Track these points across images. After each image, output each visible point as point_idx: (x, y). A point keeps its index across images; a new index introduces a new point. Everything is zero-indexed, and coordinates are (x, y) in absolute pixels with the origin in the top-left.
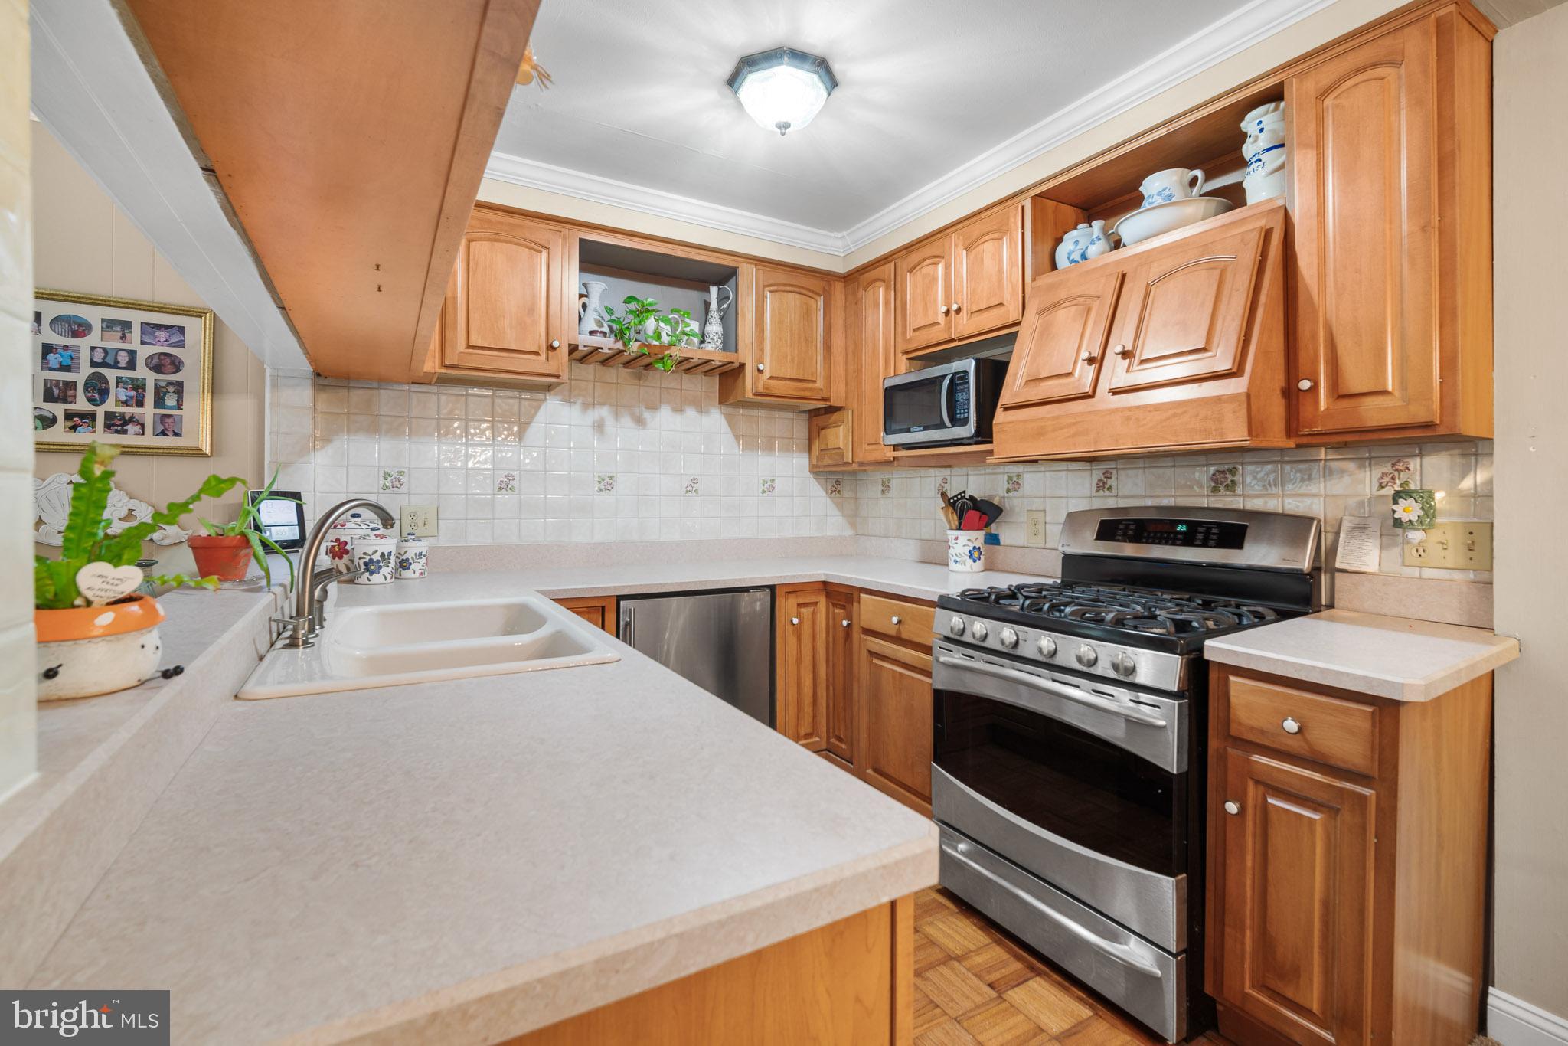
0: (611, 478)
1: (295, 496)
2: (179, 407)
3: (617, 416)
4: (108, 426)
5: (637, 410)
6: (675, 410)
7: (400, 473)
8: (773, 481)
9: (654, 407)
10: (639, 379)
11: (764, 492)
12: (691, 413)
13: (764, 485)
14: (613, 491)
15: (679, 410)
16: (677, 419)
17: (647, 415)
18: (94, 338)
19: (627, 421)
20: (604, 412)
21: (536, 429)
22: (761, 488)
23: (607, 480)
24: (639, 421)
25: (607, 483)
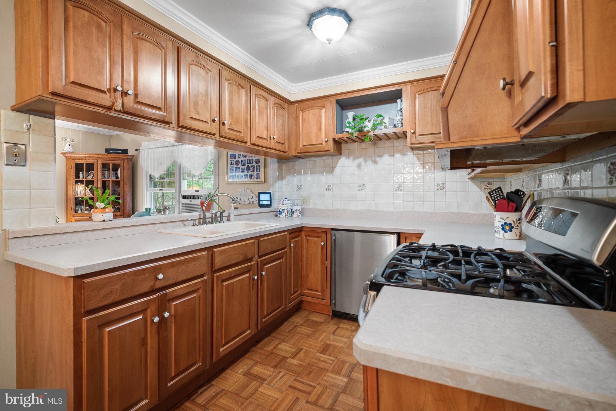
0: (363, 185)
1: (270, 193)
2: (259, 171)
3: (366, 161)
4: (250, 177)
5: (374, 158)
6: (390, 156)
7: (301, 186)
8: (443, 184)
9: (381, 156)
10: (375, 145)
11: (438, 190)
12: (398, 156)
13: (438, 186)
14: (364, 190)
15: (392, 155)
16: (392, 159)
17: (378, 159)
18: (247, 158)
19: (370, 162)
20: (361, 160)
21: (337, 170)
22: (436, 188)
23: (362, 186)
24: (375, 162)
25: (362, 187)
